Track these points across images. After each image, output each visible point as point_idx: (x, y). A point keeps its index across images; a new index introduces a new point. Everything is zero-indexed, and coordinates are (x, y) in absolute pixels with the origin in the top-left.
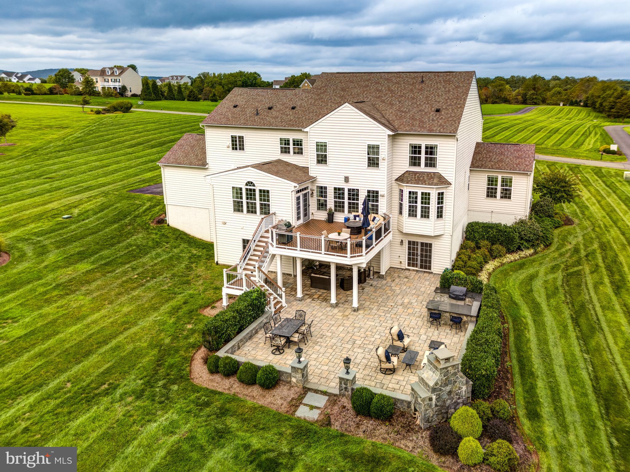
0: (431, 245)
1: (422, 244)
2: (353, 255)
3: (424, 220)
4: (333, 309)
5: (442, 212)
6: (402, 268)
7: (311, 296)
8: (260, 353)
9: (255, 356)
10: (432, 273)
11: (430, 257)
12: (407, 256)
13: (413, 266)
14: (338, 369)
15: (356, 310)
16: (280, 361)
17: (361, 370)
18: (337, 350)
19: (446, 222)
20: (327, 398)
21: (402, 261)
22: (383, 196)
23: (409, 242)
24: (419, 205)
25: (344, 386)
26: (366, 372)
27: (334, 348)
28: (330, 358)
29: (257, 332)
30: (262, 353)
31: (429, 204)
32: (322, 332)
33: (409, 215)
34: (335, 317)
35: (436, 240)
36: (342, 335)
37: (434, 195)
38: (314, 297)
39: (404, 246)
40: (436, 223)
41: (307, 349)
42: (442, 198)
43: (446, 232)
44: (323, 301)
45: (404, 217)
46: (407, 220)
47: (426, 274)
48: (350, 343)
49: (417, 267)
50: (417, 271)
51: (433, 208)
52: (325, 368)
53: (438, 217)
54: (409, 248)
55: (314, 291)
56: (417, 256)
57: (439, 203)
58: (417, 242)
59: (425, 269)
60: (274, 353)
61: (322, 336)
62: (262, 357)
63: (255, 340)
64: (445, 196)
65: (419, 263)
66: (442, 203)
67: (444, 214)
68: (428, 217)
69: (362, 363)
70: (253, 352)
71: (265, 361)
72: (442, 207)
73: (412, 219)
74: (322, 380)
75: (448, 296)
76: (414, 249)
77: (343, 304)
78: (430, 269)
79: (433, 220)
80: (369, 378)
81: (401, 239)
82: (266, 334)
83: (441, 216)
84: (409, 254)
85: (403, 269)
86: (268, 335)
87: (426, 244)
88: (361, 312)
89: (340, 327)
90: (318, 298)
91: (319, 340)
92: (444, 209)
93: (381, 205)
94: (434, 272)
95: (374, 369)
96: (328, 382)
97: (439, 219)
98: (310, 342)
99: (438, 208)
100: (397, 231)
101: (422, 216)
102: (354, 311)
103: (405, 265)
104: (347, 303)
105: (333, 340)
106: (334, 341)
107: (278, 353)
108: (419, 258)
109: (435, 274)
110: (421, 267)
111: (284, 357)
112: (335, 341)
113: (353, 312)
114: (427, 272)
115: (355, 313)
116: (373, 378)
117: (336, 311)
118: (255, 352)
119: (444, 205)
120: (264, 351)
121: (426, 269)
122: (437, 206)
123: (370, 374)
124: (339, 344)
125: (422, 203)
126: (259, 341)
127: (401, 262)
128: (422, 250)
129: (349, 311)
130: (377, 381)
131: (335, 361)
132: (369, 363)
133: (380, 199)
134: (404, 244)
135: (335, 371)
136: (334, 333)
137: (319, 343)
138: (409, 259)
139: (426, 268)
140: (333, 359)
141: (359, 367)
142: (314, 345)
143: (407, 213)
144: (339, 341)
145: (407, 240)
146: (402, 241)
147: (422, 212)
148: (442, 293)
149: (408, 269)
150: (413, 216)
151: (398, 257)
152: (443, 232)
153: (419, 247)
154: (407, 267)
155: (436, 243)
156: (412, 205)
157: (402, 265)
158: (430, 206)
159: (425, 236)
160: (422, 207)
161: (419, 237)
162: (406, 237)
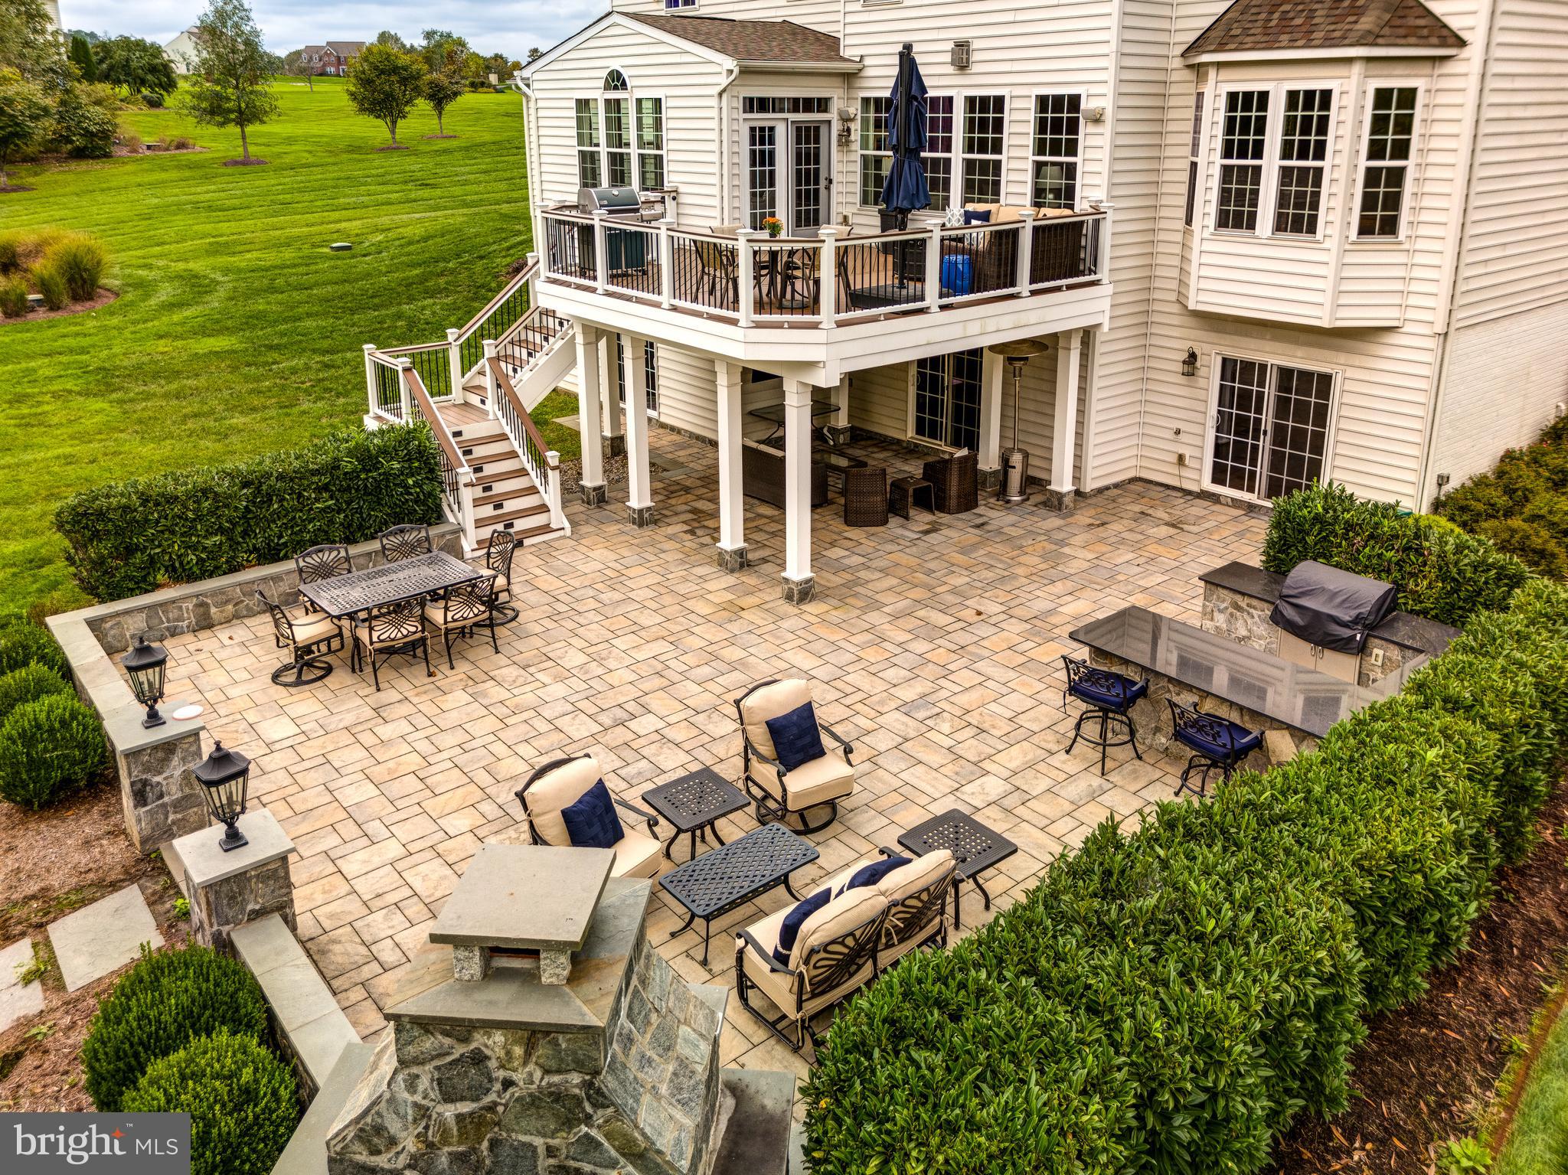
0: (1326, 380)
1: (1285, 374)
2: (766, 317)
3: (1293, 249)
5: (1393, 201)
6: (1187, 486)
12: (1211, 434)
13: (1237, 484)
19: (1419, 259)
21: (1187, 452)
22: (1097, 119)
23: (1228, 366)
24: (1271, 163)
31: (1320, 154)
33: (1223, 221)
35: (1357, 360)
37: (1349, 101)
39: (1202, 382)
40: (1350, 259)
42: (1405, 125)
43: (1411, 314)
45: (1201, 233)
46: (1211, 247)
49: (1251, 490)
50: (1251, 508)
51: (1341, 174)
53: (1366, 228)
54: (1225, 396)
56: (1257, 436)
57: (1376, 150)
58: (1263, 367)
64: (1419, 113)
65: (1263, 469)
66: (1402, 150)
67: (1405, 216)
68: (1312, 227)
72: (1397, 176)
73: (1234, 242)
76: (1244, 403)
79: (1337, 244)
81: (1186, 345)
83: (1390, 226)
84: (1223, 425)
85: (1188, 493)
87: (1306, 376)
92: (1409, 187)
93: (1090, 167)
97: (1376, 239)
99: (1372, 176)
100: (1176, 308)
101: (1280, 225)
103: (1200, 476)
108: (1265, 444)
110: (1271, 491)
119: (1410, 164)
122: (1363, 163)
125: (1286, 154)
127: (1181, 459)
128: (1282, 405)
133: (1086, 134)
134: (1202, 372)
138: (1221, 447)
143: (1213, 209)
145: (1218, 349)
146: (1193, 356)
147: (1283, 199)
148: (1243, 594)
149: (1214, 495)
150: (1297, 228)
151: (1170, 435)
152: (1394, 313)
153: (1270, 391)
154: (1207, 485)
155: (1351, 373)
156: (1239, 167)
157: (1185, 473)
158: (1326, 164)
159: (1303, 337)
160: (1286, 172)
161: (1274, 339)
162: (1213, 337)
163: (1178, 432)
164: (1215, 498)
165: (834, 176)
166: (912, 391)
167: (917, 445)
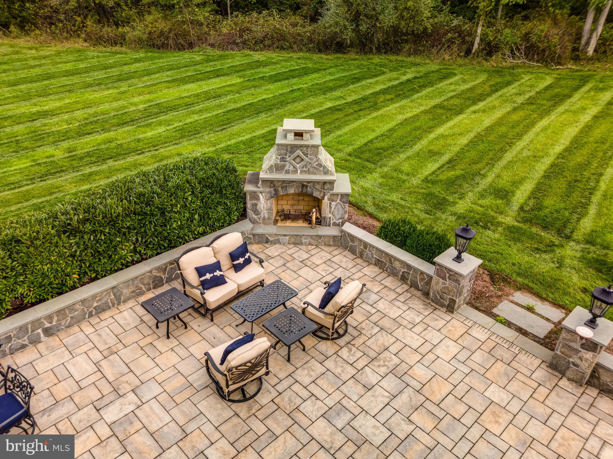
14: (458, 377)
17: (394, 349)
20: (495, 311)
26: (385, 339)
69: (383, 370)
74: (507, 356)
80: (385, 322)
95: (358, 342)
96: (491, 344)
116: (375, 318)
123: (377, 329)
130: (368, 308)
132: (360, 364)
135: (467, 371)
141: (396, 360)
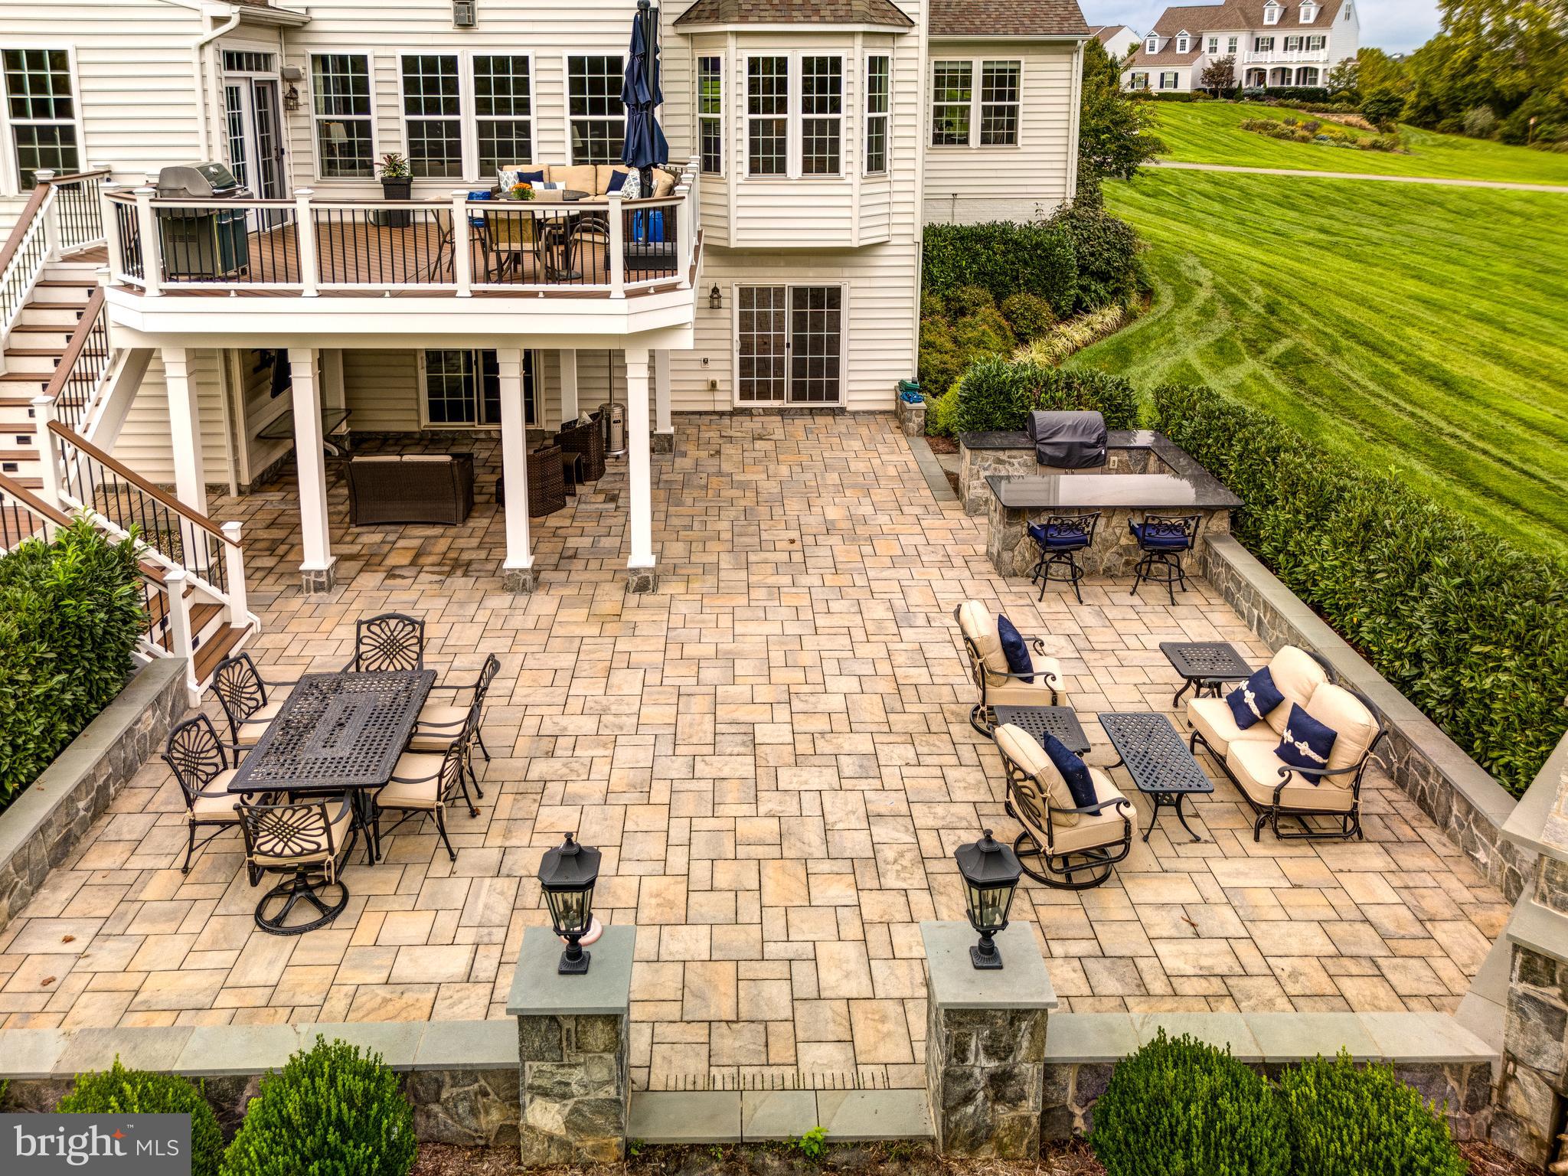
0: (834, 294)
1: (799, 294)
2: (634, 285)
3: (821, 185)
4: (522, 600)
5: (880, 144)
6: (720, 408)
7: (370, 561)
8: (166, 950)
9: (132, 981)
10: (842, 411)
11: (834, 344)
12: (737, 356)
13: (763, 395)
14: (774, 927)
15: (644, 584)
16: (348, 975)
18: (686, 805)
19: (897, 187)
21: (717, 378)
23: (746, 294)
24: (795, 117)
25: (982, 1065)
27: (660, 792)
28: (678, 860)
29: (101, 806)
30: (181, 944)
31: (836, 109)
32: (531, 724)
33: (754, 167)
34: (558, 630)
35: (859, 272)
36: (658, 714)
37: (855, 67)
38: (391, 561)
39: (723, 313)
40: (864, 190)
41: (495, 840)
42: (884, 84)
43: (895, 230)
44: (449, 574)
45: (733, 180)
46: (742, 190)
47: (821, 420)
48: (727, 745)
49: (779, 395)
50: (781, 412)
51: (854, 125)
52: (691, 942)
53: (870, 165)
54: (746, 322)
55: (377, 538)
56: (779, 348)
57: (873, 105)
58: (779, 291)
59: (813, 398)
60: (275, 927)
61: (549, 745)
62: (190, 980)
63: (99, 859)
64: (890, 75)
65: (788, 376)
66: (884, 103)
67: (889, 155)
68: (835, 167)
70: (108, 956)
71: (227, 1000)
72: (882, 124)
73: (768, 185)
74: (725, 1043)
75: (1027, 457)
76: (763, 324)
77: (556, 568)
78: (834, 395)
79: (856, 179)
81: (711, 283)
82: (190, 803)
83: (882, 164)
84: (746, 347)
85: (722, 414)
86: (205, 807)
87: (820, 293)
88: (671, 588)
89: (617, 677)
90: (413, 563)
91: (539, 769)
92: (891, 132)
94: (851, 407)
96: (776, 1050)
97: (876, 173)
98: (490, 791)
99: (871, 125)
101: (807, 168)
102: (643, 587)
103: (729, 397)
104: (579, 564)
105: (624, 755)
106: (632, 755)
107: (308, 915)
108: (788, 355)
109: (855, 414)
110: (799, 394)
111: (365, 935)
112: (644, 757)
113: (633, 599)
114: (822, 411)
115: (647, 598)
117: (543, 604)
118: (127, 947)
119: (889, 114)
120: (192, 925)
121: (820, 398)
122: (866, 115)
124: (677, 768)
125: (807, 107)
126: (136, 863)
127: (713, 385)
128: (799, 321)
129: (610, 598)
131: (723, 879)
134: (725, 303)
136: (605, 711)
137: (555, 788)
138: (745, 366)
139: (816, 396)
140: (700, 871)
142: (528, 805)
143: (744, 158)
144: (665, 748)
145: (738, 281)
146: (715, 290)
147: (807, 147)
148: (1004, 449)
149: (746, 409)
150: (768, 169)
151: (697, 366)
152: (884, 231)
153: (788, 310)
154: (739, 403)
155: (854, 283)
156: (764, 121)
157: (718, 396)
158: (842, 116)
159: (813, 259)
160: (807, 125)
161: (788, 265)
162: (731, 271)
163: (706, 361)
164: (747, 412)
165: (285, 145)
166: (423, 375)
167: (434, 433)
